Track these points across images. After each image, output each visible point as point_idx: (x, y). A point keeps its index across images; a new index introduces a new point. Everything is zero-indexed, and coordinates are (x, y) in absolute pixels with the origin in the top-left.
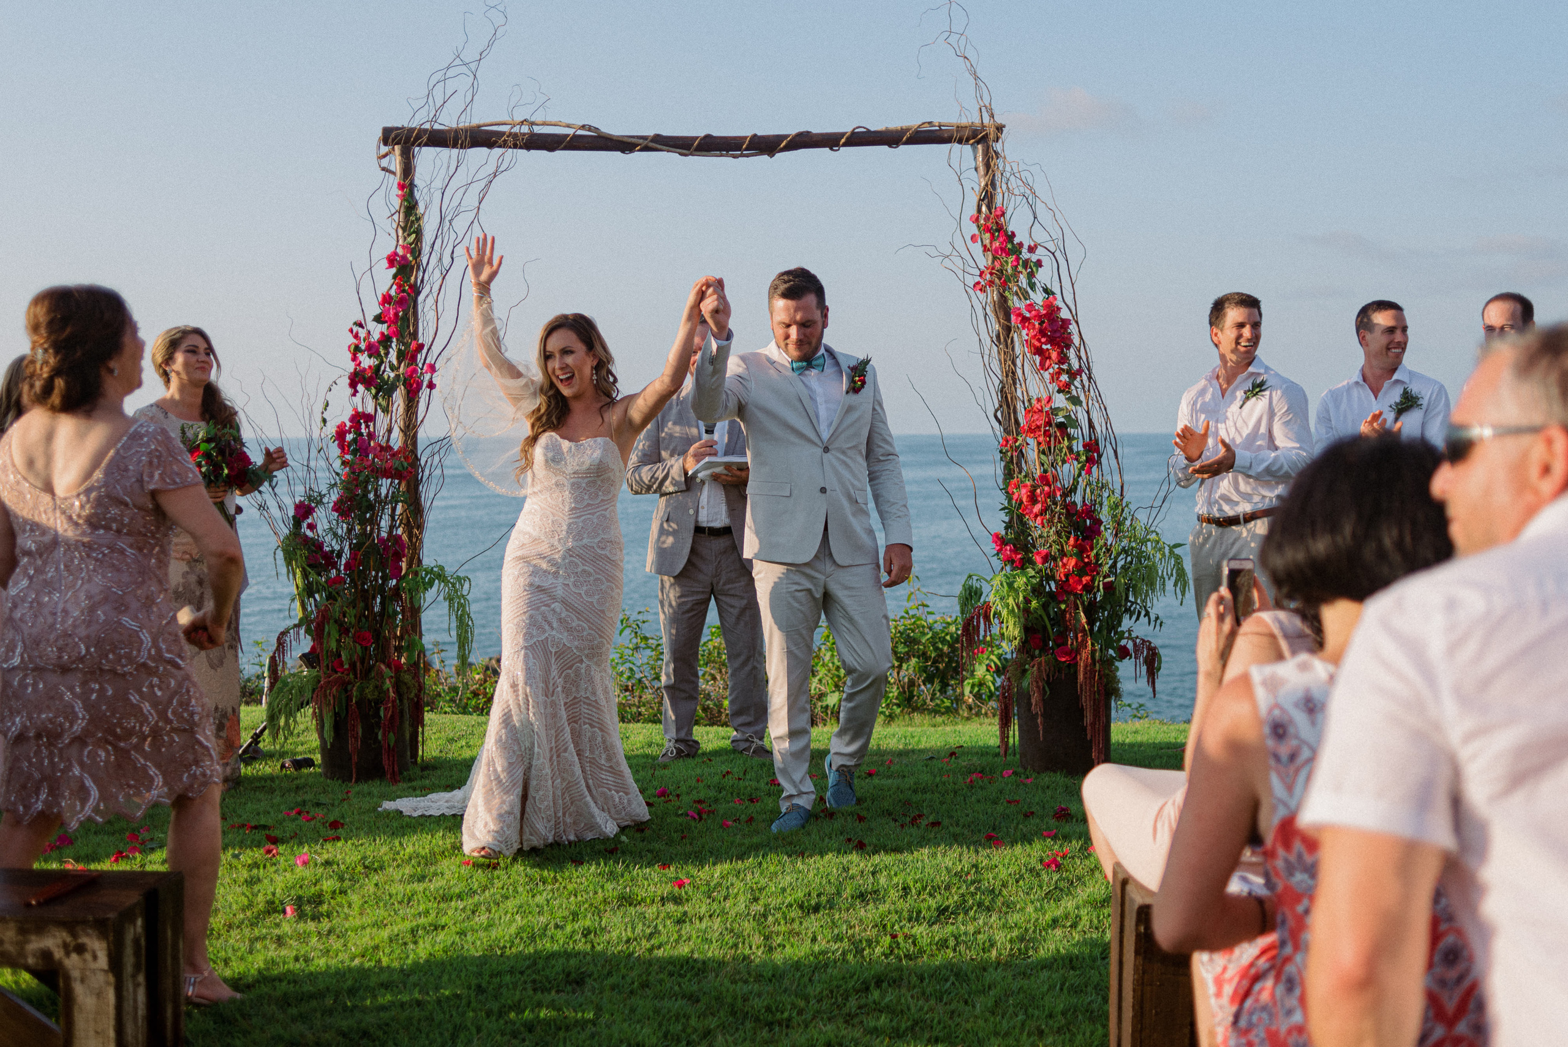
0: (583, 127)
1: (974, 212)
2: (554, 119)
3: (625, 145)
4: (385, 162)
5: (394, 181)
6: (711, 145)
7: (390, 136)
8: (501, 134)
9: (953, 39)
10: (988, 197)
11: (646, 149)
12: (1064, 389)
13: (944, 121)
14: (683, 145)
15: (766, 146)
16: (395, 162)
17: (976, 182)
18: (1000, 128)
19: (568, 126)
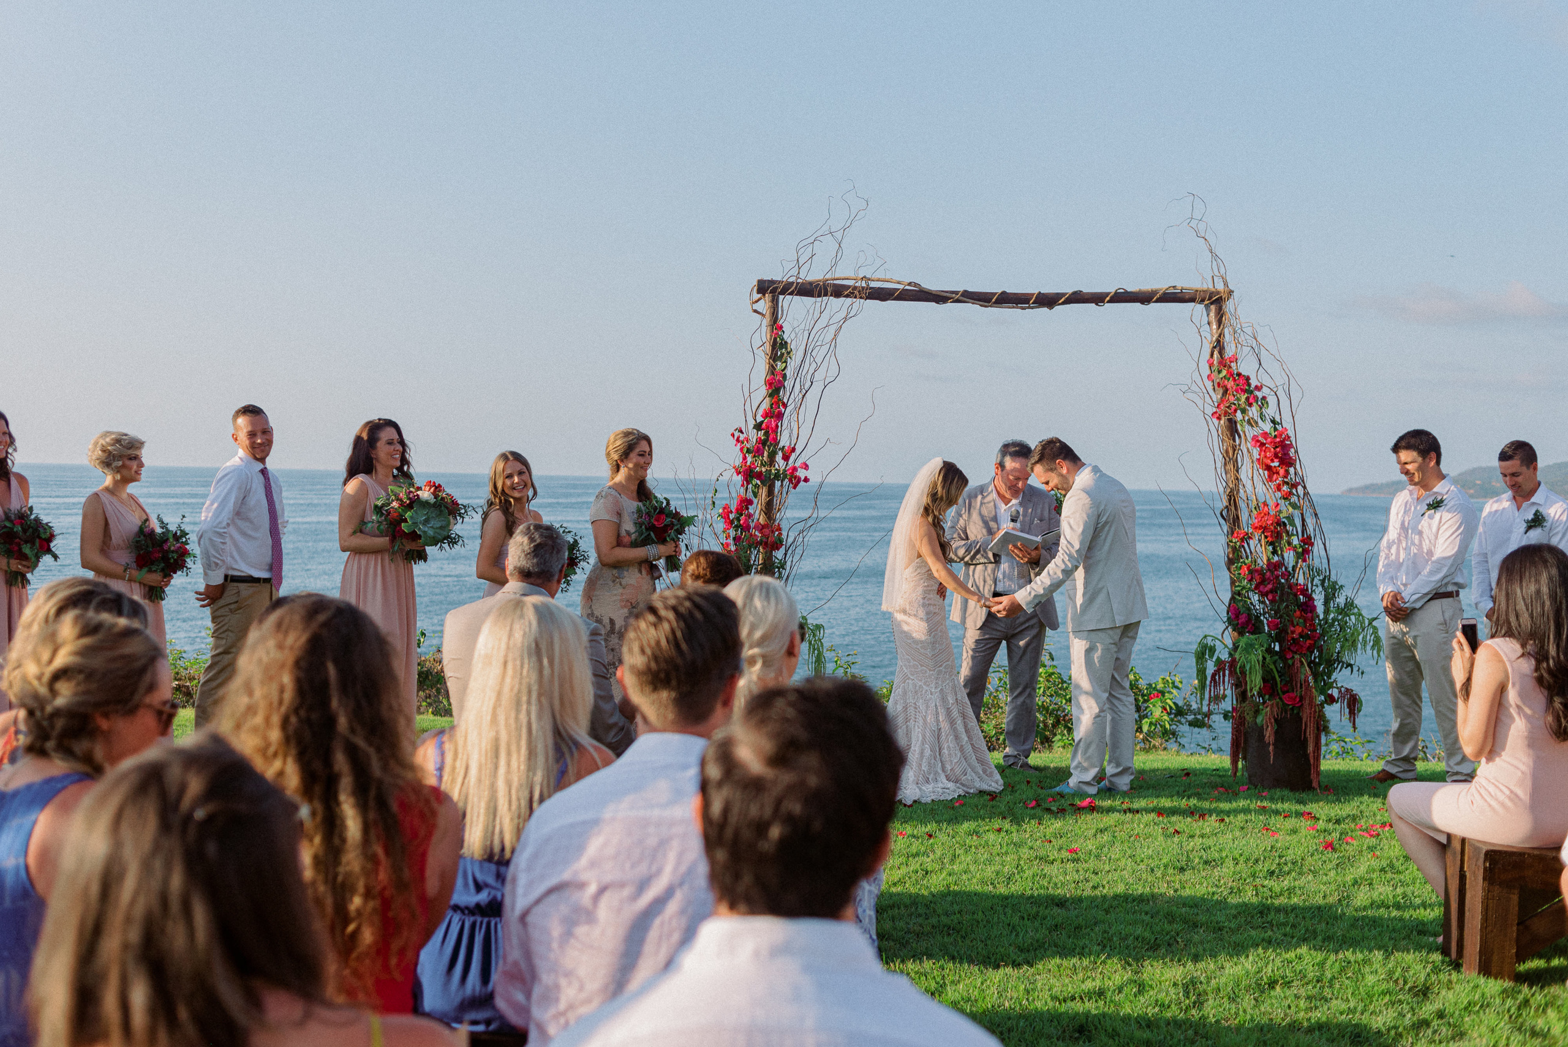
0: (910, 284)
1: (1208, 356)
2: (888, 277)
3: (940, 298)
4: (755, 307)
5: (766, 322)
6: (1006, 299)
7: (763, 287)
8: (847, 287)
9: (1193, 224)
10: (1219, 345)
11: (958, 301)
12: (1286, 497)
13: (1186, 285)
14: (983, 299)
15: (1048, 301)
16: (764, 305)
17: (1210, 334)
18: (1231, 292)
19: (899, 283)
